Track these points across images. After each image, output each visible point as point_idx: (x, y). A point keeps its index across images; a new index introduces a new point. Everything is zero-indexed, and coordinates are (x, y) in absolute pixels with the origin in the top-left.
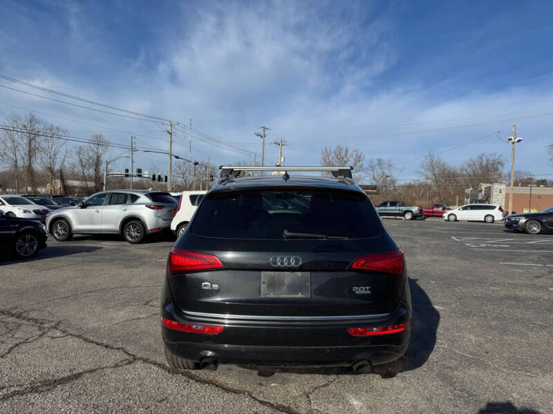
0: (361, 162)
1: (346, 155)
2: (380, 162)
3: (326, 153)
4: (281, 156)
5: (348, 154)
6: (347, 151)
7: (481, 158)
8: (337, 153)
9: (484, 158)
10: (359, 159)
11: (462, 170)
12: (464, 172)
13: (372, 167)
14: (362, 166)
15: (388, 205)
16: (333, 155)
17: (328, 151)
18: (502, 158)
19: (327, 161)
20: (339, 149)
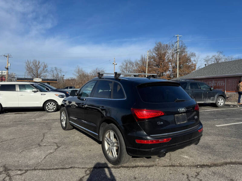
0: (46, 68)
1: (39, 64)
2: (56, 69)
3: (28, 63)
4: (8, 63)
5: (40, 64)
6: (39, 63)
7: (97, 70)
8: (34, 63)
9: (98, 69)
10: (45, 66)
11: (90, 74)
12: (91, 75)
13: (52, 71)
14: (47, 70)
15: (69, 88)
16: (31, 64)
17: (29, 62)
18: (104, 70)
19: (29, 66)
20: (35, 62)
